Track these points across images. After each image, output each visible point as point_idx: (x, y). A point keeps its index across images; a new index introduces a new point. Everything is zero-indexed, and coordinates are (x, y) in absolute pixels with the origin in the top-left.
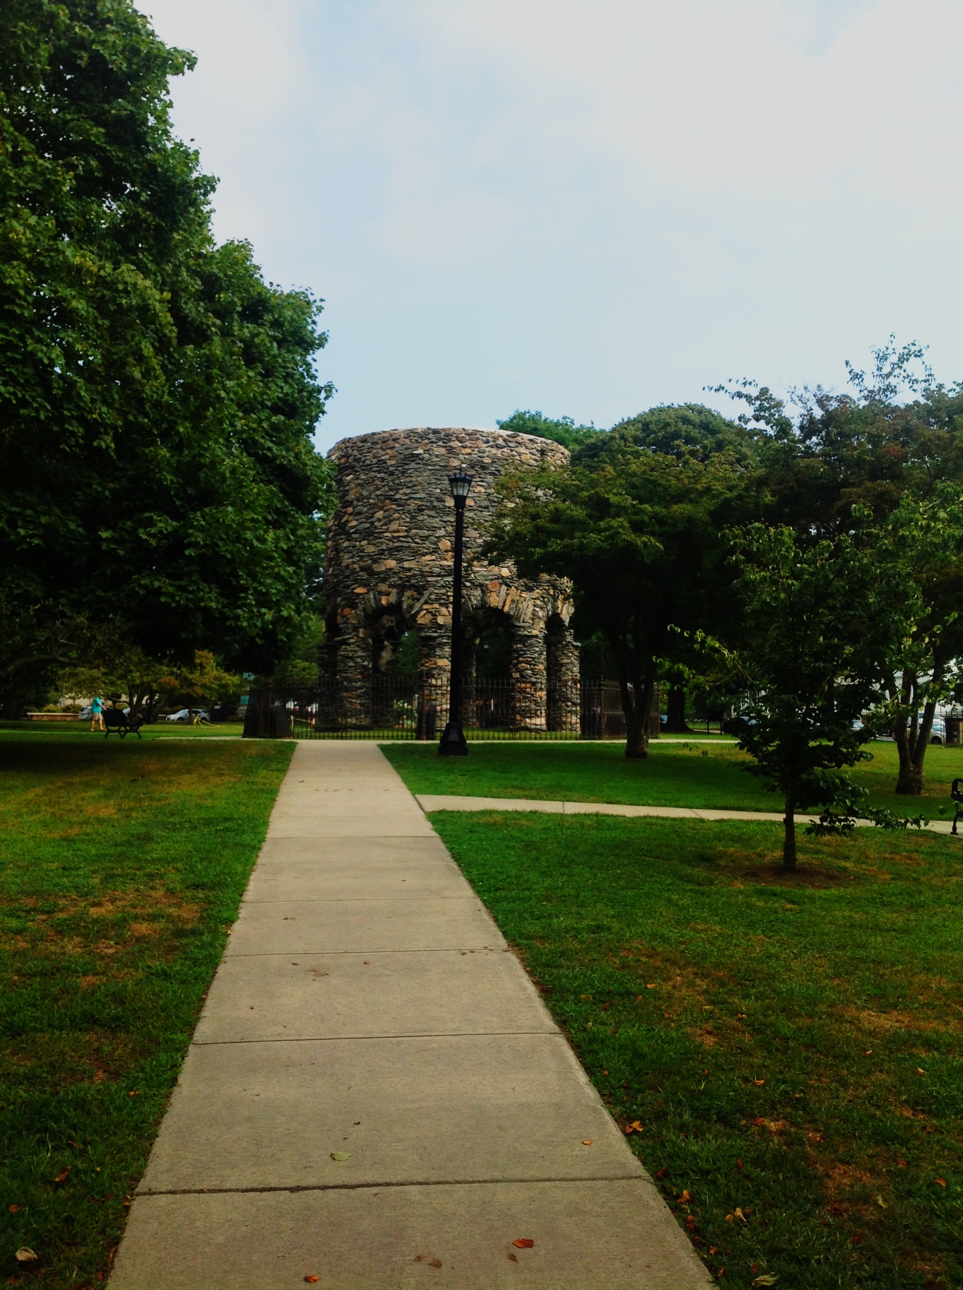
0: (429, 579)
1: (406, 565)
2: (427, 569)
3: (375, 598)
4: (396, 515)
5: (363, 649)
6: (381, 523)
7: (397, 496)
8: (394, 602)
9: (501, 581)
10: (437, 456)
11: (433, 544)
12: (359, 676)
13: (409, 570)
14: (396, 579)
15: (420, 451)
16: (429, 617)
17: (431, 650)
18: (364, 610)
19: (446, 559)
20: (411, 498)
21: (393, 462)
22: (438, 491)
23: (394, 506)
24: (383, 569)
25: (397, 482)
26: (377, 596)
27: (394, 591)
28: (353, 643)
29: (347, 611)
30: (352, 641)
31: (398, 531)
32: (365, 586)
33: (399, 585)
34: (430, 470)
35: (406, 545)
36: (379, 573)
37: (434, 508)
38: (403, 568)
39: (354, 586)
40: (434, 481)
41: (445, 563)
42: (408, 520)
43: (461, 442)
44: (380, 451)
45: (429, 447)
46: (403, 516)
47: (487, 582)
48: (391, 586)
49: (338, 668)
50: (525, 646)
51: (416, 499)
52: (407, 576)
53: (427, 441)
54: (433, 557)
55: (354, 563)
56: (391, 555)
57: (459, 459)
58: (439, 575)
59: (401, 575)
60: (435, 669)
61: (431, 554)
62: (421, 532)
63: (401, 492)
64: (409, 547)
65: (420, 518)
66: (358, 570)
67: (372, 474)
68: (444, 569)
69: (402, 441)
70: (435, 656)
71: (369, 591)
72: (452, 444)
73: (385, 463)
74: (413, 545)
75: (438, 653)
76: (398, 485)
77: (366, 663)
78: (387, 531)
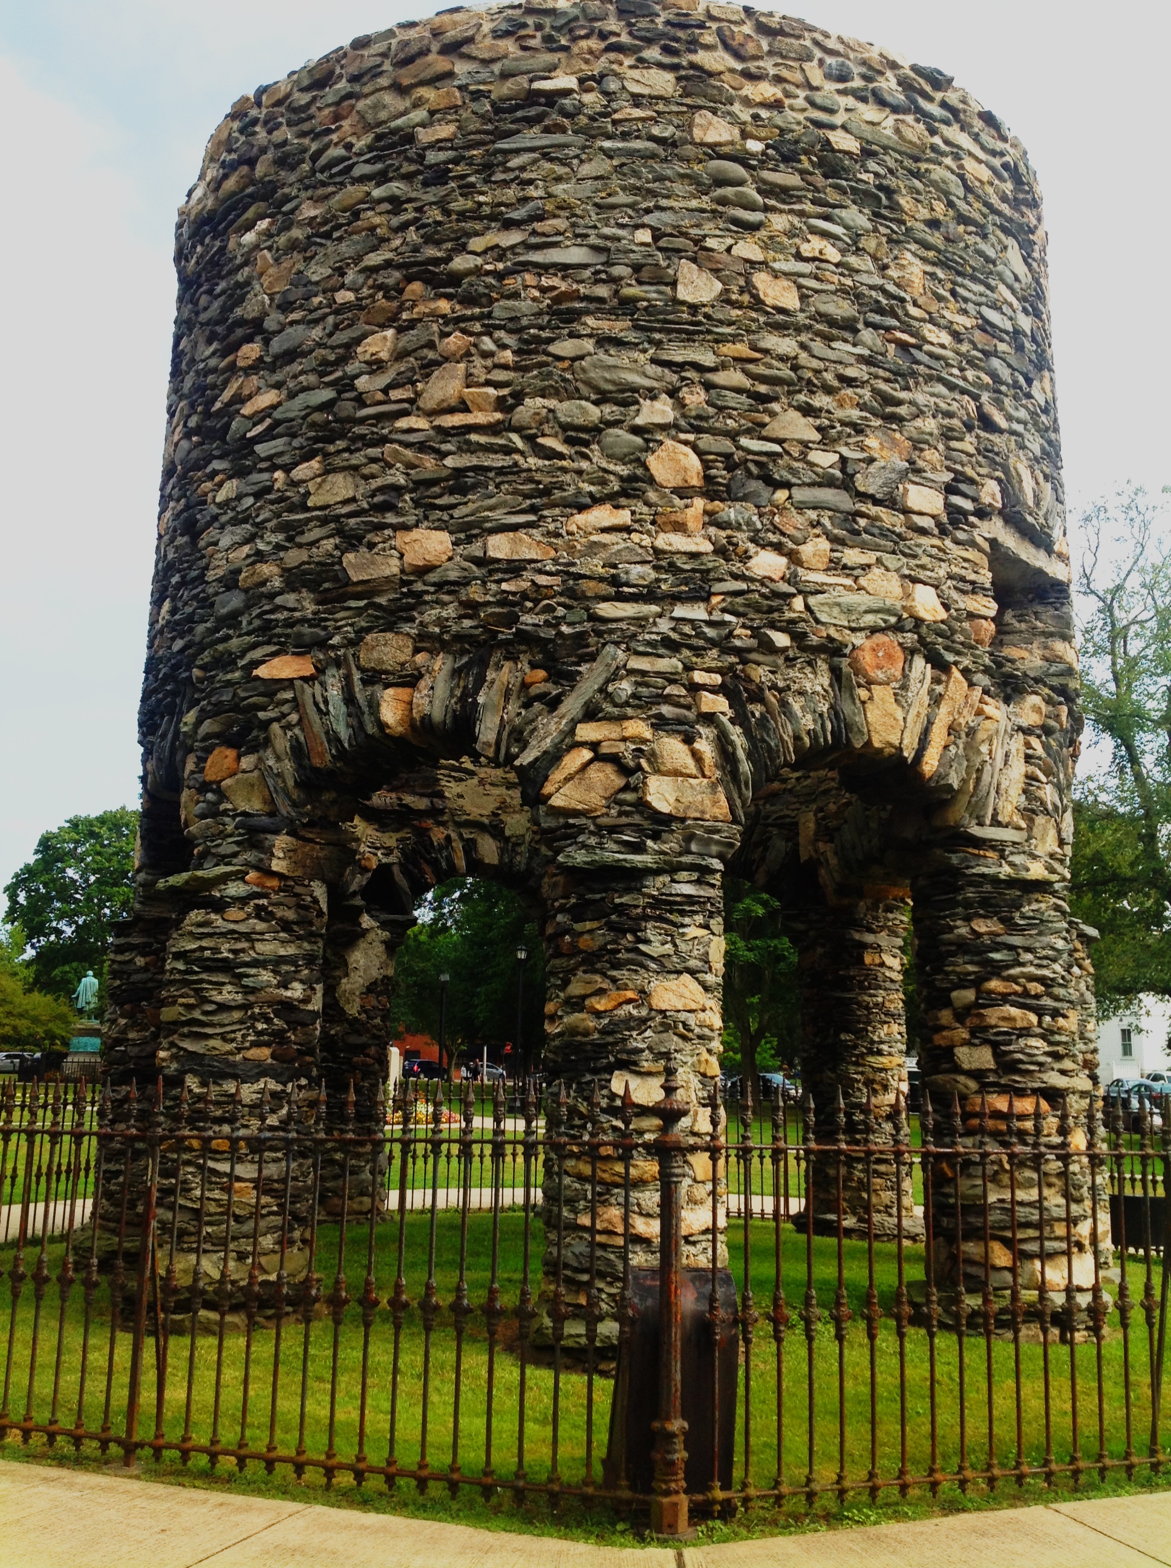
0: (606, 609)
1: (499, 547)
2: (595, 565)
3: (349, 699)
4: (455, 341)
5: (285, 925)
6: (383, 380)
7: (461, 263)
8: (438, 715)
9: (910, 638)
10: (637, 100)
11: (622, 460)
12: (264, 1053)
13: (515, 568)
14: (450, 612)
15: (564, 81)
16: (605, 777)
17: (619, 930)
18: (298, 751)
19: (680, 527)
20: (526, 266)
21: (445, 131)
22: (644, 236)
23: (444, 306)
24: (392, 567)
25: (460, 204)
26: (360, 694)
27: (441, 664)
28: (243, 901)
29: (222, 759)
30: (234, 889)
31: (463, 407)
32: (303, 647)
33: (459, 638)
34: (609, 154)
35: (498, 461)
36: (369, 589)
37: (626, 306)
38: (482, 562)
39: (257, 654)
40: (622, 198)
41: (676, 542)
42: (508, 356)
43: (738, 56)
44: (388, 98)
45: (600, 65)
46: (487, 344)
47: (858, 639)
48: (425, 642)
49: (168, 1014)
50: (1011, 927)
51: (544, 268)
52: (504, 600)
53: (594, 44)
54: (624, 517)
55: (260, 557)
56: (426, 507)
57: (735, 121)
58: (649, 595)
59: (475, 592)
60: (642, 1023)
61: (612, 499)
62: (568, 410)
63: (477, 244)
64: (515, 469)
65: (565, 347)
66: (277, 583)
67: (353, 192)
68: (673, 568)
69: (484, 47)
70: (639, 961)
71: (320, 671)
72: (701, 57)
73: (409, 138)
74: (533, 462)
75: (656, 948)
76: (462, 215)
77: (296, 991)
78: (412, 406)
